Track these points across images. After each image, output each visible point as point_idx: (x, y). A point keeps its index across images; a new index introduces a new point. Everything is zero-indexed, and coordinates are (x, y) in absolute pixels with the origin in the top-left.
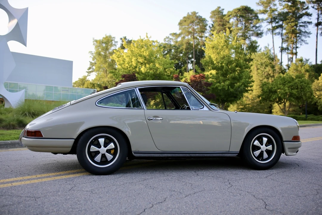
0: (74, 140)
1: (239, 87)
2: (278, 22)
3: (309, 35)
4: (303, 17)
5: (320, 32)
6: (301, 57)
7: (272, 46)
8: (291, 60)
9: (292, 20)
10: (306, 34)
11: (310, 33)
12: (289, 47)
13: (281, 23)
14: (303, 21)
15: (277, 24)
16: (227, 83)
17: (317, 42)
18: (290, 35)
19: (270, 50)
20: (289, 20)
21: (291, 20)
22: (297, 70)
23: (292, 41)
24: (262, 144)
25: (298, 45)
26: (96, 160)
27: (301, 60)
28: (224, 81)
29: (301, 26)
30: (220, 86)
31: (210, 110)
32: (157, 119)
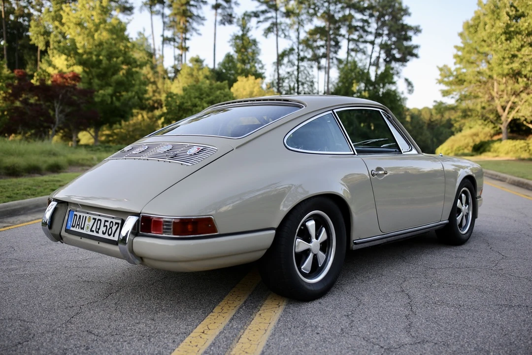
0: (274, 231)
1: (130, 99)
3: (202, 22)
5: (219, 18)
6: (198, 56)
7: (151, 32)
8: (179, 58)
10: (199, 20)
11: (204, 19)
12: (176, 38)
16: (110, 90)
18: (177, 18)
19: (147, 39)
22: (192, 75)
23: (181, 28)
24: (462, 204)
25: (188, 36)
26: (303, 269)
27: (198, 61)
28: (102, 87)
29: (193, 6)
30: (98, 97)
31: (419, 153)
32: (380, 172)
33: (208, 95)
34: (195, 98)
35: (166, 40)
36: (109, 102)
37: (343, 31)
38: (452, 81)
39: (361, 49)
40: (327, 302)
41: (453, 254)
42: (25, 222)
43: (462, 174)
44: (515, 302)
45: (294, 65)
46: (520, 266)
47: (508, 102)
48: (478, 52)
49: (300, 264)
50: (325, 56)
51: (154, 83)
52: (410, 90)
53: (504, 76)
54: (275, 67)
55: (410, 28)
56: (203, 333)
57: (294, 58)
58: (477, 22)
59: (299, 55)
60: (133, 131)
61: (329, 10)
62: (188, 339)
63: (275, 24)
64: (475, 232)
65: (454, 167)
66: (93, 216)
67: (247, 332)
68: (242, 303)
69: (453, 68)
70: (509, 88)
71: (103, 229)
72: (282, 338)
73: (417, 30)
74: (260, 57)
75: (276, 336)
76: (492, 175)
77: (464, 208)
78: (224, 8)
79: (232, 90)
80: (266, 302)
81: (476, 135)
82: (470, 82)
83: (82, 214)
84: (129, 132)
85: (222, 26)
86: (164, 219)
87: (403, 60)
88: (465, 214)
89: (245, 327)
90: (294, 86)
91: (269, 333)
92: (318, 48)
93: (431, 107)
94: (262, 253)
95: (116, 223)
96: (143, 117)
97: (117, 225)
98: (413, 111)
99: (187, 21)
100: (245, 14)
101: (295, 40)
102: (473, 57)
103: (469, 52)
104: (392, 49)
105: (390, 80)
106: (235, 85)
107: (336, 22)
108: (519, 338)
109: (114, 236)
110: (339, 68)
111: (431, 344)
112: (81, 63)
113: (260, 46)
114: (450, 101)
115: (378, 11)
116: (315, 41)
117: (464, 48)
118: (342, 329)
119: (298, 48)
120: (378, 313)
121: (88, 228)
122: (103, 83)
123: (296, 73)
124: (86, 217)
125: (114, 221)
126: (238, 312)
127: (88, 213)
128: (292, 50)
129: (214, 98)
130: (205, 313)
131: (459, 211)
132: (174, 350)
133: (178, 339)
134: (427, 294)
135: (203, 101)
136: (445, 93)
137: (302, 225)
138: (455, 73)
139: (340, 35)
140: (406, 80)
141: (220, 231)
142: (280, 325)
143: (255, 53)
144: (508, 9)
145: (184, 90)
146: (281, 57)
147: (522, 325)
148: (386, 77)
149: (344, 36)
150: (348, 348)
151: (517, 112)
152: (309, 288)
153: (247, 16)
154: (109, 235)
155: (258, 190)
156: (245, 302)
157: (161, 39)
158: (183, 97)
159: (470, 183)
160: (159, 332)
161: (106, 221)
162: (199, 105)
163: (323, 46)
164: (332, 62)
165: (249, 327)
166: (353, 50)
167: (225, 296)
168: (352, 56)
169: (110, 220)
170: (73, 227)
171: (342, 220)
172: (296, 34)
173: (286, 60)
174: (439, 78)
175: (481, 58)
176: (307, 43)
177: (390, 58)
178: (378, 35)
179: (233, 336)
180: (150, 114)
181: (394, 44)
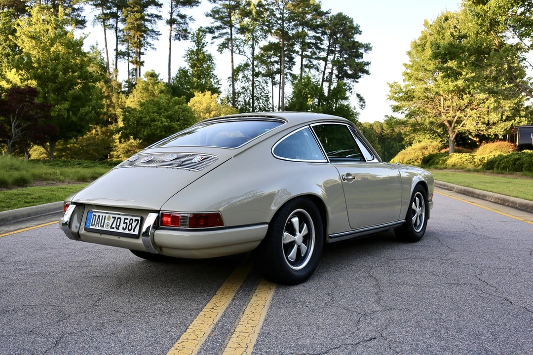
0: (267, 225)
1: (87, 113)
2: (110, 8)
3: (157, 36)
4: (149, 7)
5: (174, 33)
6: (152, 70)
7: (104, 46)
9: (136, 9)
10: (154, 34)
11: (159, 33)
12: (130, 52)
13: (115, 10)
14: (149, 13)
15: (108, 11)
16: (66, 105)
17: (170, 49)
18: (132, 33)
19: (100, 53)
20: (131, 7)
21: (133, 8)
22: (147, 89)
23: (135, 43)
24: (416, 207)
25: (142, 50)
26: (290, 258)
27: (153, 75)
28: (58, 102)
29: (147, 20)
30: (55, 111)
31: (379, 161)
32: (350, 177)
33: (166, 110)
34: (154, 113)
35: (119, 54)
36: (66, 117)
37: (297, 47)
38: (402, 97)
39: (314, 65)
40: (310, 285)
41: (410, 249)
42: (9, 232)
43: (415, 180)
44: (462, 281)
45: (248, 80)
46: (465, 256)
47: (454, 117)
48: (426, 70)
49: (287, 253)
50: (279, 71)
51: (108, 97)
52: (362, 106)
53: (449, 92)
54: (230, 82)
55: (361, 45)
56: (213, 308)
57: (248, 73)
58: (423, 41)
59: (254, 70)
60: (87, 146)
61: (283, 27)
62: (201, 313)
63: (230, 40)
64: (428, 232)
65: (408, 174)
66: (112, 216)
67: (248, 307)
68: (238, 287)
69: (402, 85)
70: (454, 104)
71: (123, 225)
72: (278, 310)
73: (368, 48)
74: (215, 72)
75: (274, 309)
76: (441, 185)
77: (418, 210)
78: (180, 23)
79: (189, 104)
80: (259, 286)
81: (426, 148)
82: (419, 98)
83: (101, 215)
84: (83, 146)
85: (177, 41)
86: (181, 215)
87: (355, 77)
88: (419, 215)
89: (246, 304)
90: (249, 102)
91: (267, 307)
92: (272, 63)
93: (382, 121)
94: (258, 243)
95: (136, 220)
96: (97, 131)
97: (136, 222)
98: (365, 126)
99: (142, 36)
100: (199, 30)
101: (250, 56)
102: (421, 75)
103: (417, 70)
104: (344, 65)
105: (343, 95)
106: (192, 100)
107: (289, 38)
108: (465, 305)
109: (134, 231)
110: (293, 84)
111: (397, 311)
112: (36, 77)
113: (215, 61)
114: (400, 116)
115: (330, 28)
116: (270, 57)
117: (412, 67)
118: (326, 303)
119: (253, 64)
120: (353, 292)
121: (108, 225)
122: (59, 98)
123: (251, 88)
124: (105, 216)
125: (134, 218)
126: (237, 293)
127: (107, 213)
128: (247, 65)
129: (172, 113)
130: (210, 296)
131: (414, 212)
132: (193, 320)
133: (194, 313)
134: (390, 278)
135: (161, 116)
136: (396, 109)
137: (288, 221)
138: (404, 90)
139: (294, 52)
140: (358, 95)
141: (226, 224)
142: (274, 302)
143: (210, 68)
144: (452, 30)
145: (142, 105)
146: (236, 72)
147: (467, 296)
148: (339, 93)
149: (297, 52)
150: (333, 315)
151: (463, 126)
152: (294, 273)
153: (202, 31)
154: (130, 230)
155: (239, 197)
156: (241, 287)
157: (115, 53)
158: (141, 112)
159: (423, 188)
160: (175, 309)
161: (125, 219)
162: (157, 119)
163: (277, 62)
164: (287, 78)
165: (250, 304)
166: (306, 66)
167: (222, 284)
168: (305, 72)
169: (130, 218)
170: (92, 225)
171: (320, 218)
172: (251, 49)
173: (241, 75)
174: (390, 94)
175: (428, 75)
176: (261, 59)
177: (342, 75)
178: (330, 52)
179: (238, 310)
180: (104, 129)
181: (345, 61)
